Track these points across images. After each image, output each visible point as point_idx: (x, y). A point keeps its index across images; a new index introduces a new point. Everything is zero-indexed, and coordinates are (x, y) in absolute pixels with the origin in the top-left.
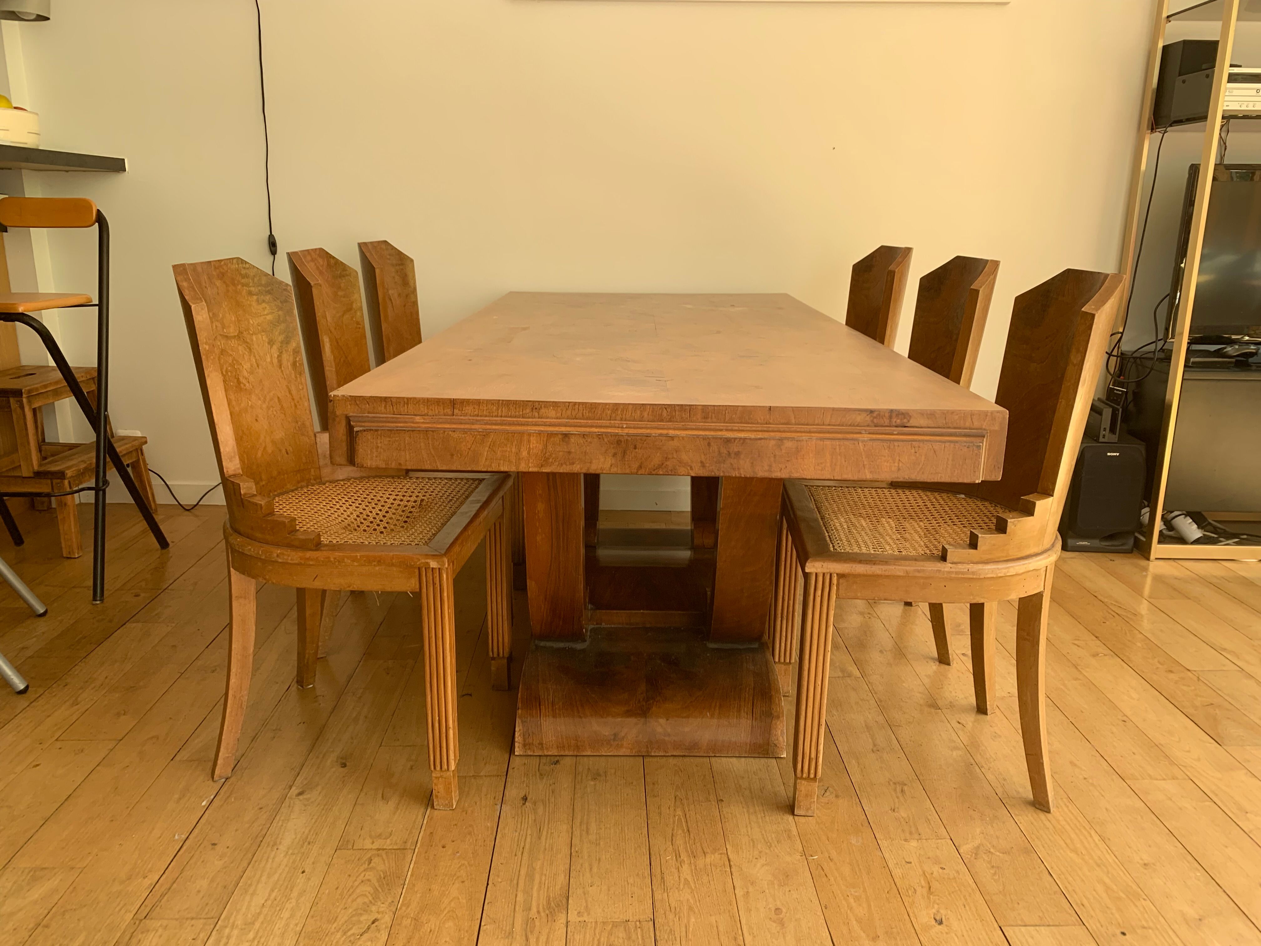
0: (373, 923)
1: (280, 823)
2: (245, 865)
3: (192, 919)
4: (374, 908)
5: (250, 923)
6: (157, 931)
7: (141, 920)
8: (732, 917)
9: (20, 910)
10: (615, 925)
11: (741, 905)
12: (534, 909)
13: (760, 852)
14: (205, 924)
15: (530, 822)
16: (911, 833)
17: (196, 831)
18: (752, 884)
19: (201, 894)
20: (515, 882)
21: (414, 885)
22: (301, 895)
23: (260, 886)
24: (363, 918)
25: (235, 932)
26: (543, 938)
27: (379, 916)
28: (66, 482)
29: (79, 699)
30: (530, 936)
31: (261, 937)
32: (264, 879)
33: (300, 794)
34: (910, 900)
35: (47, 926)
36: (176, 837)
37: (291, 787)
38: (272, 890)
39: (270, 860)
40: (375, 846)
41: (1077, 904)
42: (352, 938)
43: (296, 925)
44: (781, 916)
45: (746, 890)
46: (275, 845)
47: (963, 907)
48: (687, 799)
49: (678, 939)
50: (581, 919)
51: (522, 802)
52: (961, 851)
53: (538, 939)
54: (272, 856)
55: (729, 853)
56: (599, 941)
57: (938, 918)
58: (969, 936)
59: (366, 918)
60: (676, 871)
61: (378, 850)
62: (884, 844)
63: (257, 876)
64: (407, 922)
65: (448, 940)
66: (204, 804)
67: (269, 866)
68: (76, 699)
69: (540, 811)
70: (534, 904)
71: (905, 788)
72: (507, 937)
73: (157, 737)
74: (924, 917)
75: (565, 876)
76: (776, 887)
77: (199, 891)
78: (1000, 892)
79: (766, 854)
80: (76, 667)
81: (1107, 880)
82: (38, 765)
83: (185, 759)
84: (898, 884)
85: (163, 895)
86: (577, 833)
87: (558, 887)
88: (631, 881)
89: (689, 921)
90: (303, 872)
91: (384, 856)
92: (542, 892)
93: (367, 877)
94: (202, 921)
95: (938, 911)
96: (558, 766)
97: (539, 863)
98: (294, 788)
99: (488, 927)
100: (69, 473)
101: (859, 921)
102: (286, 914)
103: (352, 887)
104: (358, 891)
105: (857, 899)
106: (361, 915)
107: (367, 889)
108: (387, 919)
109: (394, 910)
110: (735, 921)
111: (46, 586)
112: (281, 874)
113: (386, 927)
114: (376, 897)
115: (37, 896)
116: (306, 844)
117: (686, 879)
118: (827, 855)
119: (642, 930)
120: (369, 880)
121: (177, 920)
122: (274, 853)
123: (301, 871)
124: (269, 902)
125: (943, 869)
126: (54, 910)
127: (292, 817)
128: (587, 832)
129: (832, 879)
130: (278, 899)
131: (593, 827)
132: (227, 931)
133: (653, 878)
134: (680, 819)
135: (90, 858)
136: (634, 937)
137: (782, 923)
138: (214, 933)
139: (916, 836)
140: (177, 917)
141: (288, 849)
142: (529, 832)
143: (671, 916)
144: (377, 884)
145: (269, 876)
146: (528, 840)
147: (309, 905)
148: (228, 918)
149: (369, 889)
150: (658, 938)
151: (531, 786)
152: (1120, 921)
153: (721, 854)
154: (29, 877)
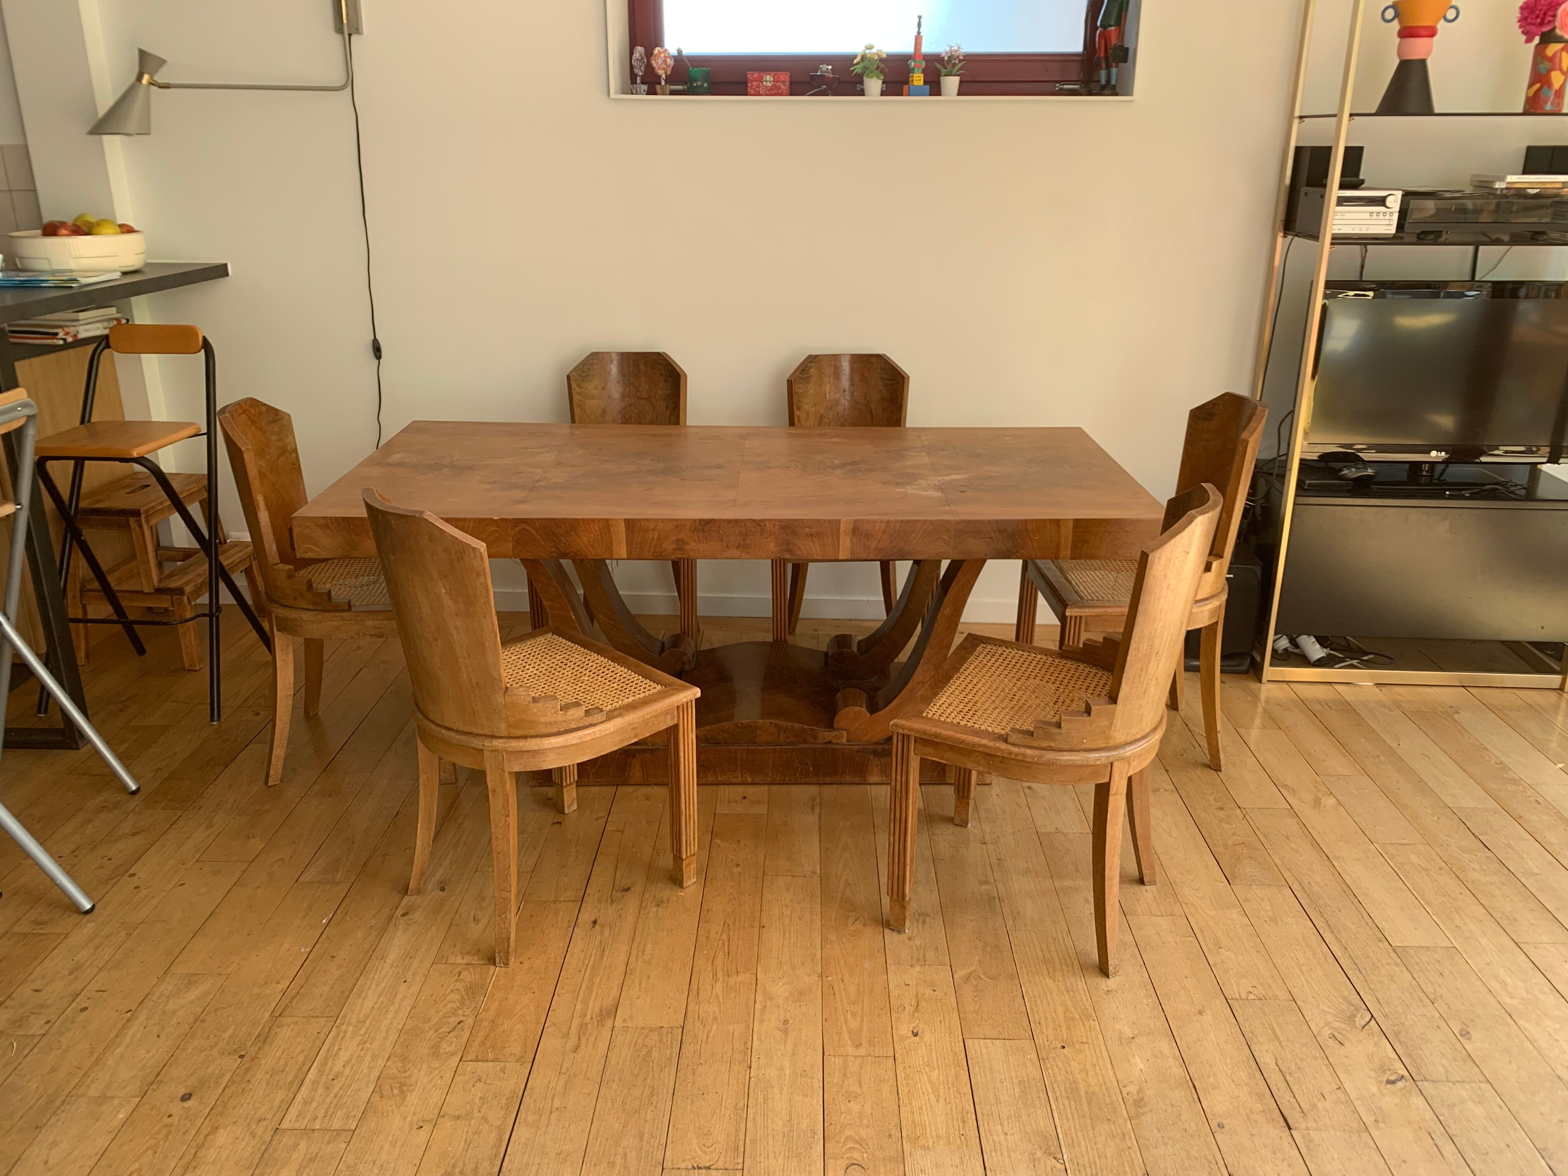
0: (459, 1023)
1: (388, 939)
2: (359, 974)
3: (317, 1017)
4: (460, 1012)
5: (362, 1022)
6: (289, 1026)
7: (277, 1017)
8: (748, 1027)
9: (182, 1007)
10: (651, 1030)
11: (757, 1016)
12: (589, 1016)
13: (784, 973)
14: (327, 1021)
15: (596, 943)
16: (918, 960)
17: (318, 946)
18: (771, 999)
19: (323, 998)
20: (576, 993)
21: (494, 994)
22: (402, 1000)
23: (370, 992)
24: (451, 1020)
25: (351, 1028)
26: (592, 1039)
27: (464, 1019)
28: (185, 598)
29: (213, 822)
30: (582, 1037)
31: (370, 1033)
32: (373, 986)
33: (403, 915)
34: (898, 1016)
35: (203, 1021)
36: (302, 950)
37: (397, 908)
38: (380, 996)
39: (379, 972)
40: (465, 961)
41: (1035, 1023)
42: (441, 1035)
43: (398, 1024)
44: (787, 1026)
45: (764, 1004)
46: (383, 958)
47: (939, 1022)
48: (734, 924)
49: (700, 1043)
50: (625, 1025)
51: (592, 925)
52: (955, 976)
53: (588, 1040)
54: (380, 968)
55: (758, 974)
56: (636, 1042)
57: (915, 1031)
58: (935, 1046)
59: (453, 1020)
60: (709, 987)
61: (467, 964)
62: (891, 968)
63: (368, 984)
64: (485, 1024)
65: (516, 1038)
66: (324, 921)
67: (377, 976)
68: (211, 822)
69: (607, 933)
70: (589, 1011)
71: (927, 919)
72: (564, 1038)
73: (283, 860)
74: (905, 1029)
75: (618, 989)
76: (790, 1002)
77: (321, 995)
78: (975, 1011)
79: (789, 974)
80: (208, 789)
81: (1069, 1003)
82: (183, 884)
83: (307, 880)
84: (892, 1003)
85: (293, 998)
86: (634, 953)
87: (610, 999)
88: (671, 995)
89: (711, 1028)
90: (405, 982)
91: (472, 970)
92: (597, 1002)
93: (456, 987)
94: (324, 1019)
95: (917, 1026)
96: (628, 893)
97: (599, 978)
98: (399, 909)
99: (550, 1029)
100: (188, 589)
101: (850, 1032)
102: (390, 1015)
103: (443, 995)
104: (448, 998)
105: (854, 1015)
106: (450, 1017)
107: (456, 996)
108: (470, 1021)
109: (476, 1014)
110: (749, 1029)
111: (172, 702)
112: (387, 983)
113: (469, 1027)
114: (462, 1004)
115: (193, 997)
116: (408, 958)
117: (717, 995)
118: (840, 976)
119: (672, 1034)
120: (458, 990)
121: (304, 1017)
122: (381, 965)
123: (403, 981)
124: (376, 1006)
125: (934, 991)
126: (208, 1008)
127: (397, 935)
128: (643, 954)
129: (838, 997)
130: (385, 1003)
131: (649, 948)
132: (344, 1027)
133: (690, 993)
134: (723, 944)
135: (234, 966)
136: (665, 1040)
137: (786, 1032)
138: (334, 1029)
139: (922, 963)
140: (305, 1015)
141: (394, 962)
142: (594, 952)
143: (698, 1024)
144: (464, 993)
145: (377, 985)
146: (593, 958)
147: (409, 1009)
148: (345, 1017)
149: (457, 996)
150: (683, 1041)
151: (602, 911)
152: (1065, 1037)
153: (751, 974)
154: (185, 982)
